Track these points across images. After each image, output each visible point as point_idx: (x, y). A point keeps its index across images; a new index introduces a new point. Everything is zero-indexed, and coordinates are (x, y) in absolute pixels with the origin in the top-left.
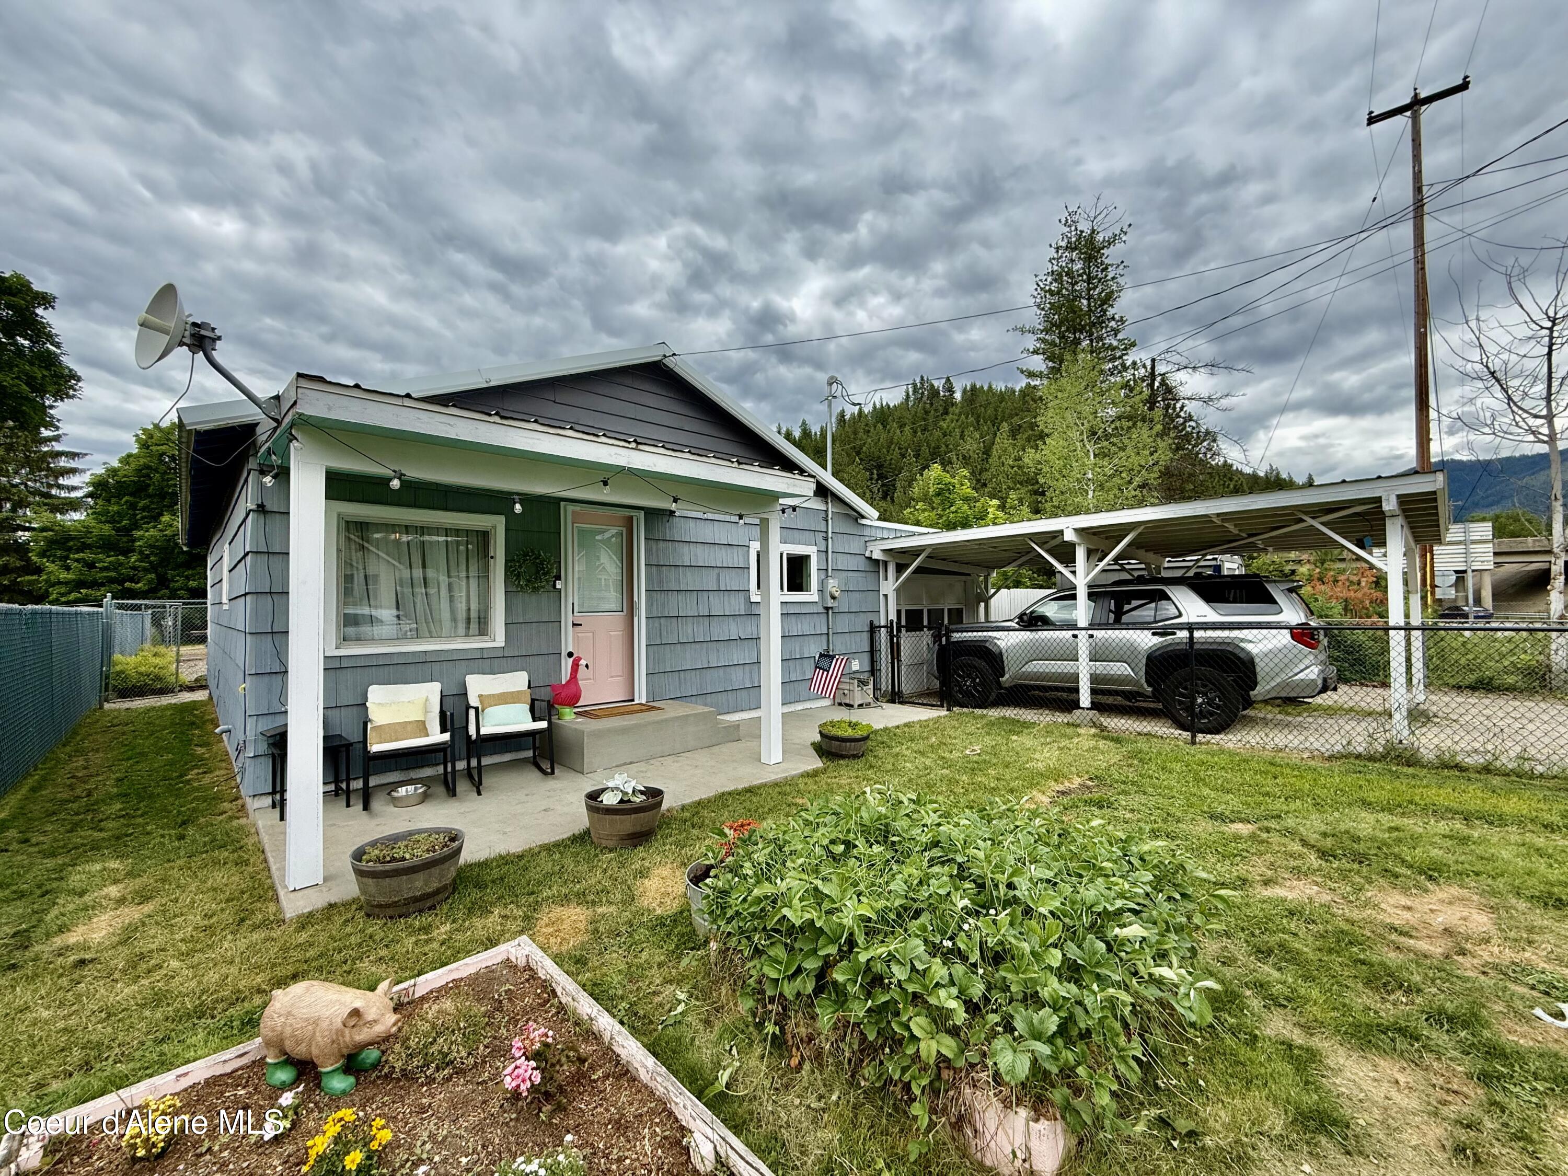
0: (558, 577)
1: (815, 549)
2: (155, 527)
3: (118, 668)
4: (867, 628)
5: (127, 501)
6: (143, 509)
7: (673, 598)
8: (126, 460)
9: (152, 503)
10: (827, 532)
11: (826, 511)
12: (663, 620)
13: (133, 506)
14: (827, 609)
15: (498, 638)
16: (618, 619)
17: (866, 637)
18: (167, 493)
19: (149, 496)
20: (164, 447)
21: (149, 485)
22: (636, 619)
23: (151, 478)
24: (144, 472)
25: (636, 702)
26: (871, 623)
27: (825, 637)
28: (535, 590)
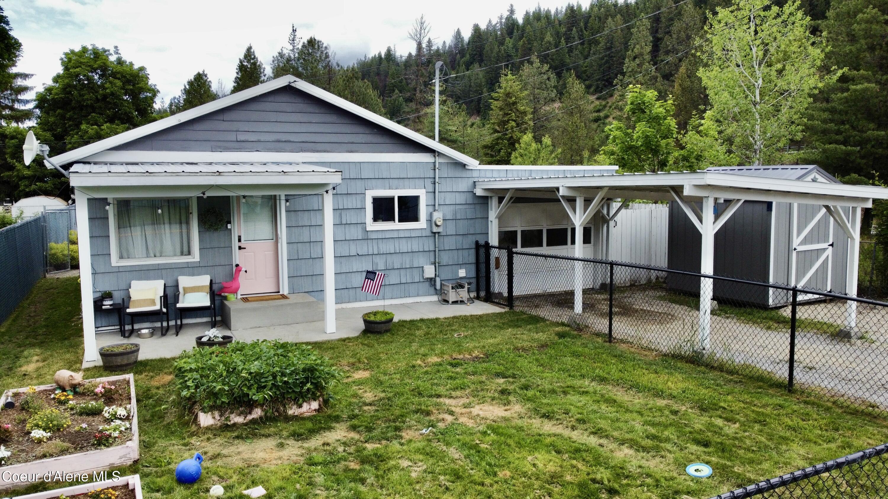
0: (230, 223)
1: (424, 191)
2: (77, 134)
3: (53, 252)
4: (474, 246)
5: (59, 114)
6: (70, 119)
7: (306, 230)
8: (56, 79)
9: (74, 113)
10: (435, 178)
11: (435, 163)
12: (299, 245)
13: (63, 117)
14: (435, 233)
15: (196, 257)
16: (270, 244)
17: (473, 252)
18: (83, 105)
19: (73, 108)
20: (78, 70)
21: (71, 101)
22: (279, 245)
23: (72, 95)
24: (67, 89)
25: (281, 293)
26: (477, 243)
27: (432, 253)
28: (216, 230)
